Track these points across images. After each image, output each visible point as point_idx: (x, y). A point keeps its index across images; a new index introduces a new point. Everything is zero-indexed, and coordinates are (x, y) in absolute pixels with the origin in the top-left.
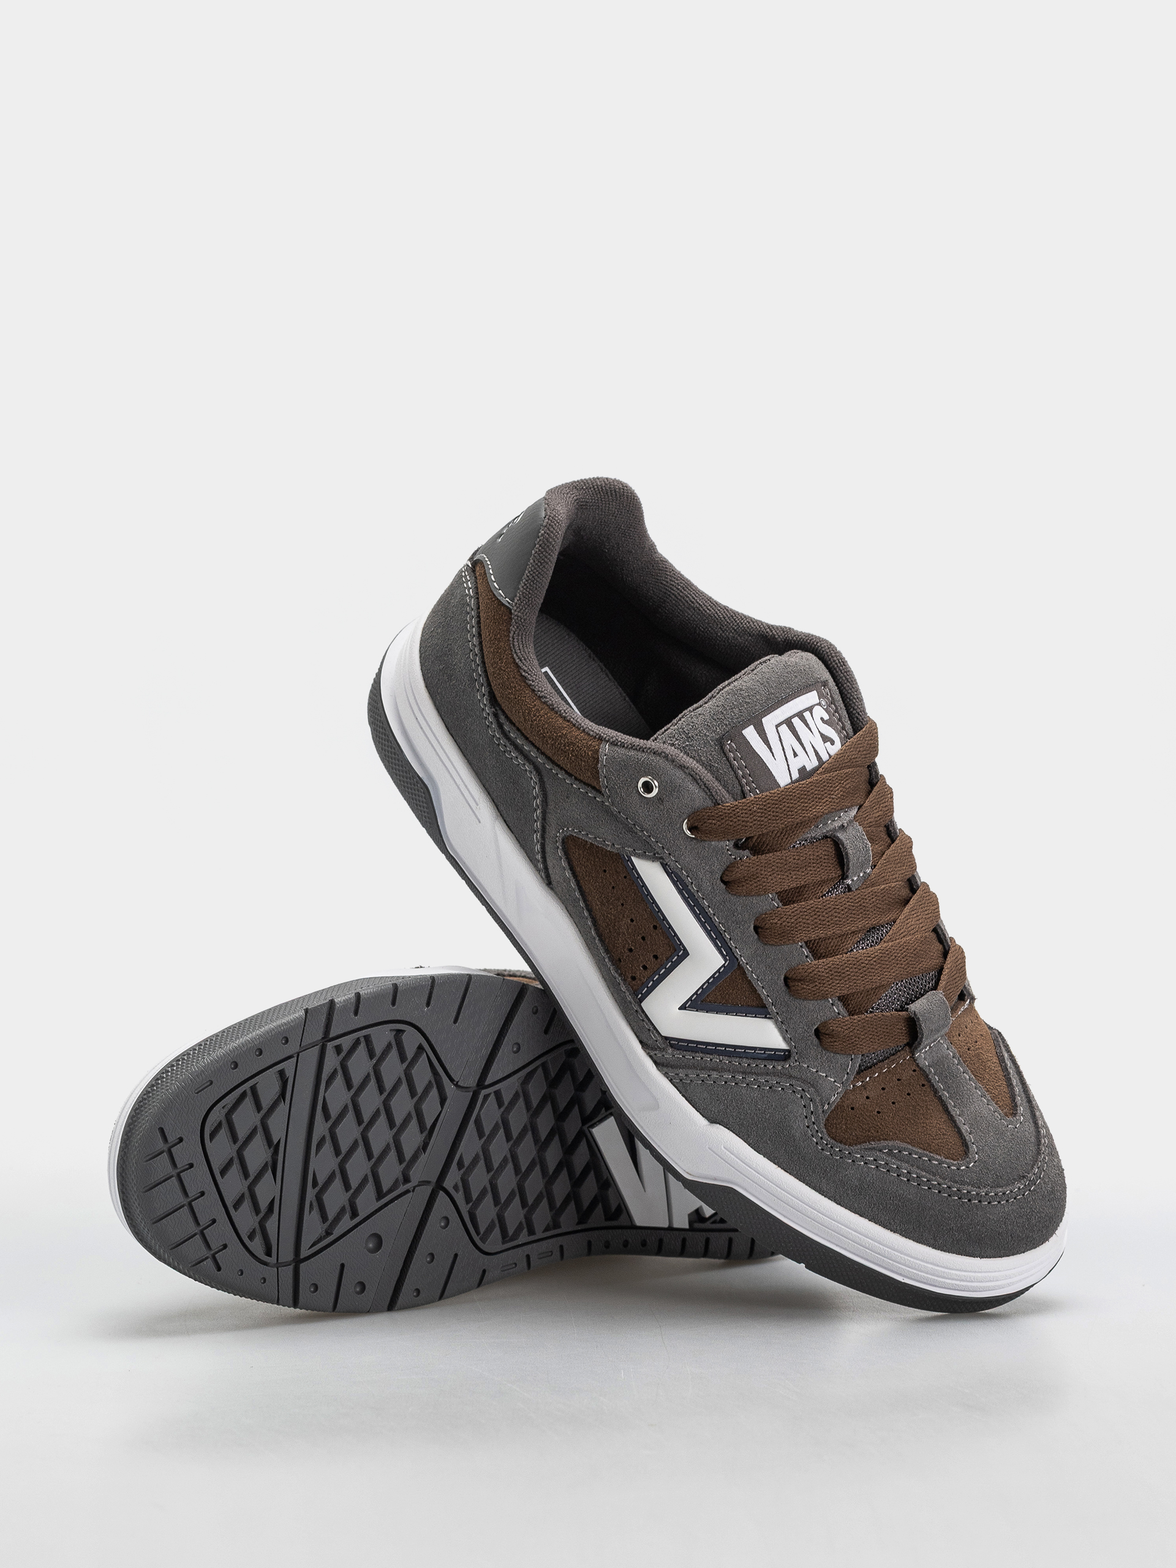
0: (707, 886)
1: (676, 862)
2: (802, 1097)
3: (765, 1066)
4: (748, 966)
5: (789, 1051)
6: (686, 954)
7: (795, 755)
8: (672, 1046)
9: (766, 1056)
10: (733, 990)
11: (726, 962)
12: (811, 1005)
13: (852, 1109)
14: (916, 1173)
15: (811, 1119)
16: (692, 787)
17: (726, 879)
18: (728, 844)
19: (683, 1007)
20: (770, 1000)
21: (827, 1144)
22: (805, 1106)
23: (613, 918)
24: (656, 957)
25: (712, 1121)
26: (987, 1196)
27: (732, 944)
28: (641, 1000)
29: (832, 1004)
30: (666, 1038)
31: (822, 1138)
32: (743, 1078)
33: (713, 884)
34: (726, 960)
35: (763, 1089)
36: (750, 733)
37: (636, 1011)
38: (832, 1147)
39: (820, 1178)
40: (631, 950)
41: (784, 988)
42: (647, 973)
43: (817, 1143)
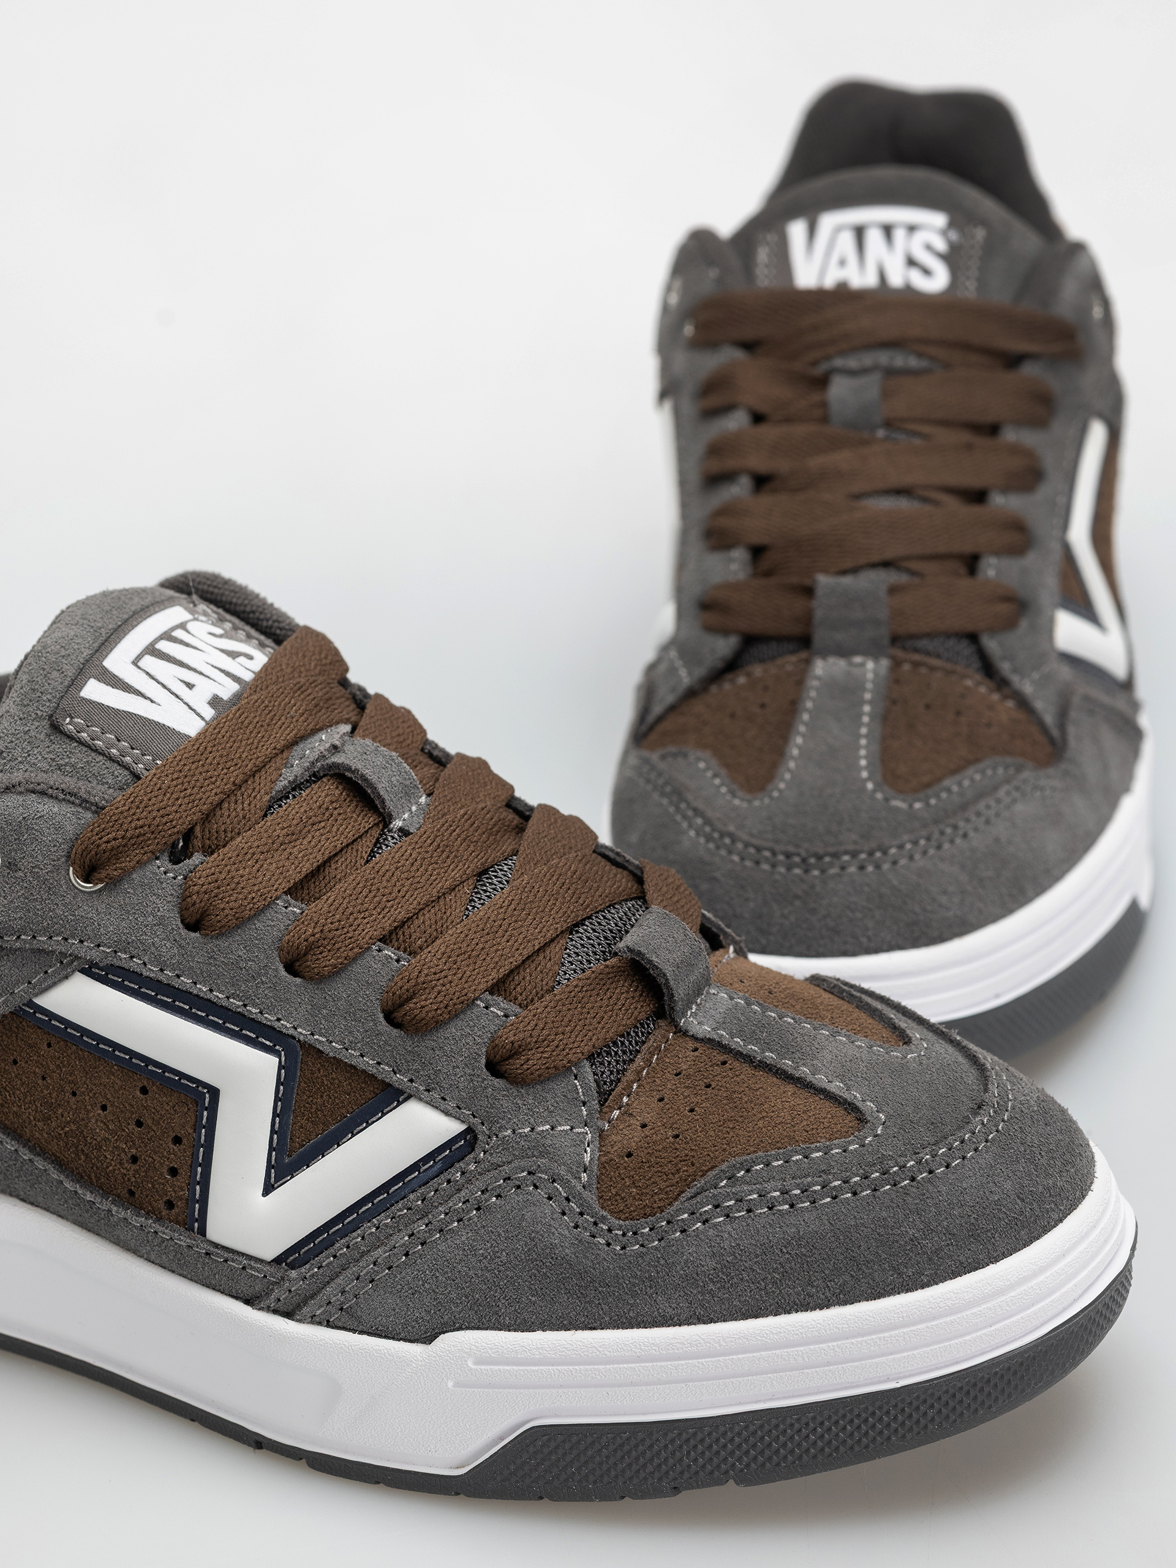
0: (167, 950)
1: (99, 946)
2: (536, 1187)
3: (449, 1181)
4: (316, 1037)
5: (469, 1130)
6: (215, 1092)
7: (190, 686)
8: (292, 1266)
9: (439, 1165)
10: (322, 1096)
11: (280, 1057)
12: (452, 1030)
13: (629, 1155)
14: (797, 1186)
15: (571, 1210)
16: (48, 807)
17: (191, 920)
18: (163, 864)
19: (268, 1189)
20: (386, 1068)
21: (624, 1235)
22: (550, 1198)
23: (74, 1127)
24: (177, 1140)
25: (428, 1339)
26: (937, 1158)
27: (269, 1018)
28: (203, 1231)
29: (487, 1008)
30: (278, 1260)
31: (610, 1230)
32: (427, 1225)
33: (175, 940)
34: (277, 1054)
35: (470, 1219)
36: (94, 690)
37: (207, 1254)
38: (635, 1233)
39: (651, 1297)
40: (134, 1159)
41: (395, 1032)
42: (182, 1180)
43: (608, 1245)
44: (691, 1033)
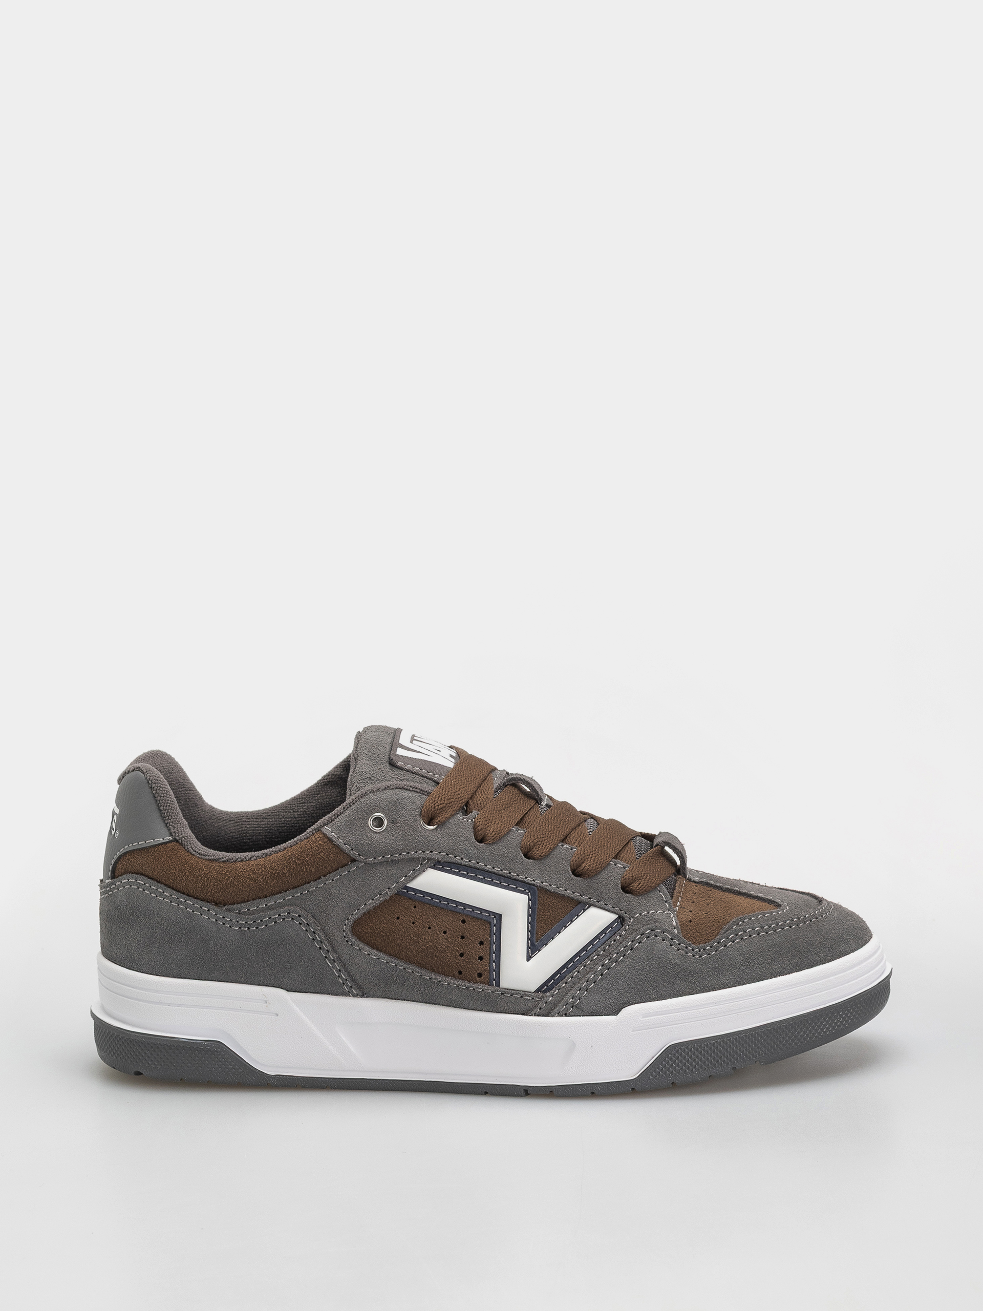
0: (473, 851)
1: (440, 853)
2: (656, 936)
3: (615, 941)
4: (544, 884)
5: (619, 917)
6: (499, 917)
7: (438, 751)
9: (608, 935)
10: (549, 912)
11: (529, 895)
12: (604, 875)
13: (690, 921)
14: (767, 925)
15: (675, 942)
16: (406, 794)
17: (480, 838)
18: (460, 816)
19: (528, 960)
20: (577, 894)
21: (700, 951)
22: (663, 940)
23: (431, 944)
24: (481, 943)
25: (616, 1012)
27: (521, 877)
28: (498, 984)
29: (615, 865)
31: (693, 950)
32: (609, 960)
33: (475, 847)
34: (527, 894)
35: (628, 954)
36: (400, 751)
37: (502, 994)
38: (704, 950)
39: (717, 976)
40: (462, 955)
41: (579, 878)
42: (485, 961)
43: (694, 956)
44: (692, 880)
